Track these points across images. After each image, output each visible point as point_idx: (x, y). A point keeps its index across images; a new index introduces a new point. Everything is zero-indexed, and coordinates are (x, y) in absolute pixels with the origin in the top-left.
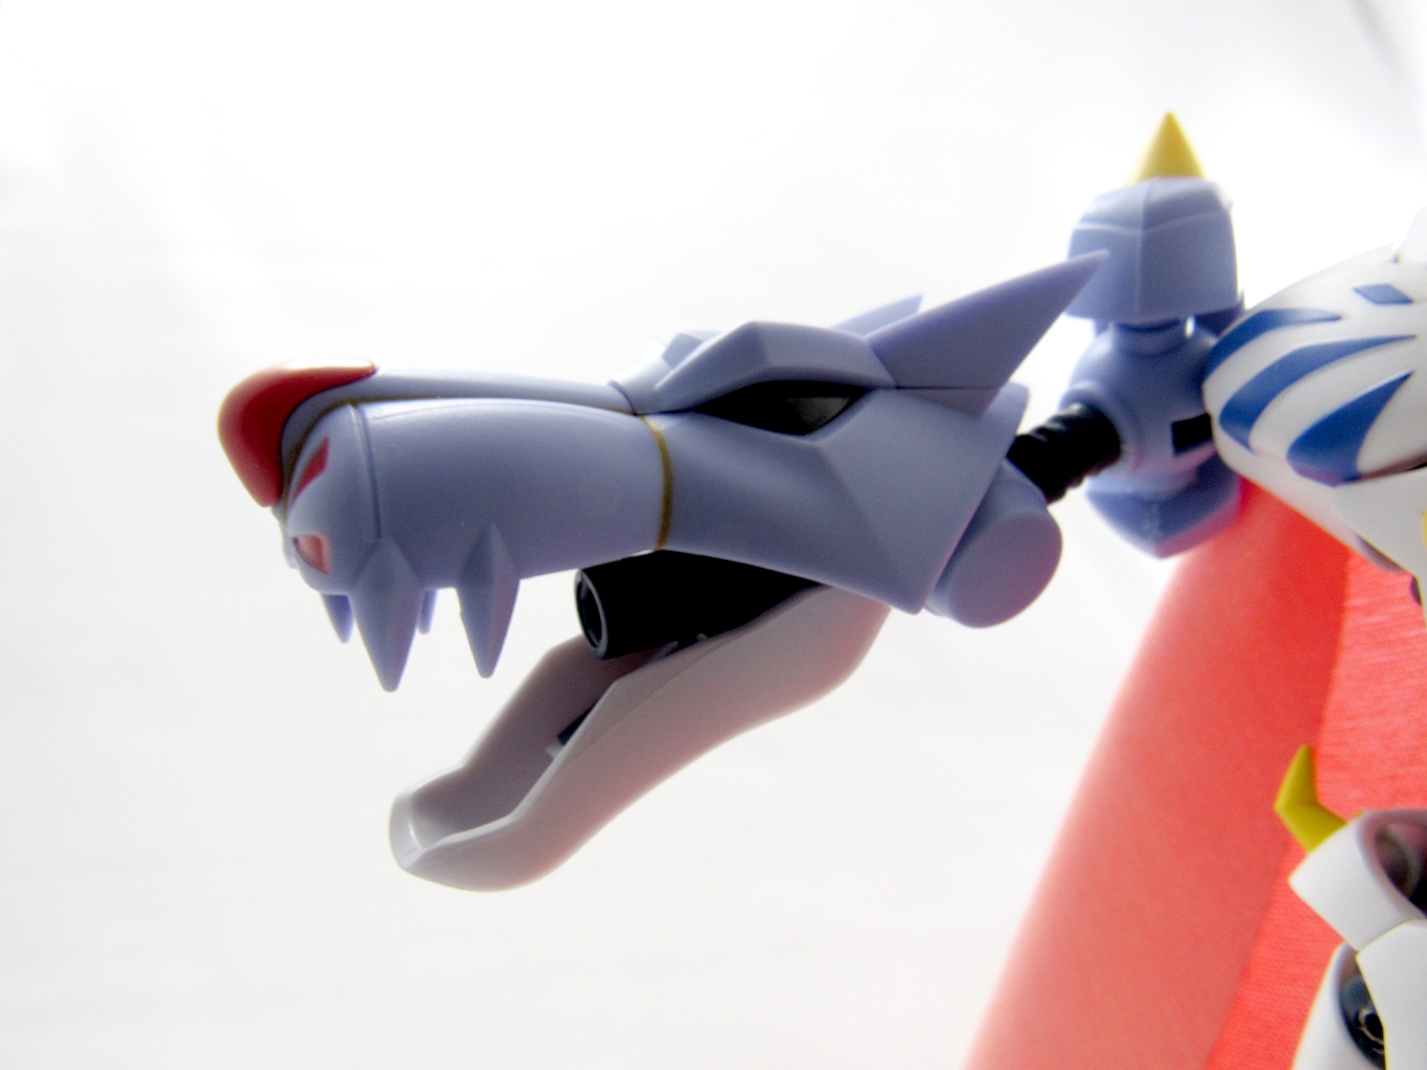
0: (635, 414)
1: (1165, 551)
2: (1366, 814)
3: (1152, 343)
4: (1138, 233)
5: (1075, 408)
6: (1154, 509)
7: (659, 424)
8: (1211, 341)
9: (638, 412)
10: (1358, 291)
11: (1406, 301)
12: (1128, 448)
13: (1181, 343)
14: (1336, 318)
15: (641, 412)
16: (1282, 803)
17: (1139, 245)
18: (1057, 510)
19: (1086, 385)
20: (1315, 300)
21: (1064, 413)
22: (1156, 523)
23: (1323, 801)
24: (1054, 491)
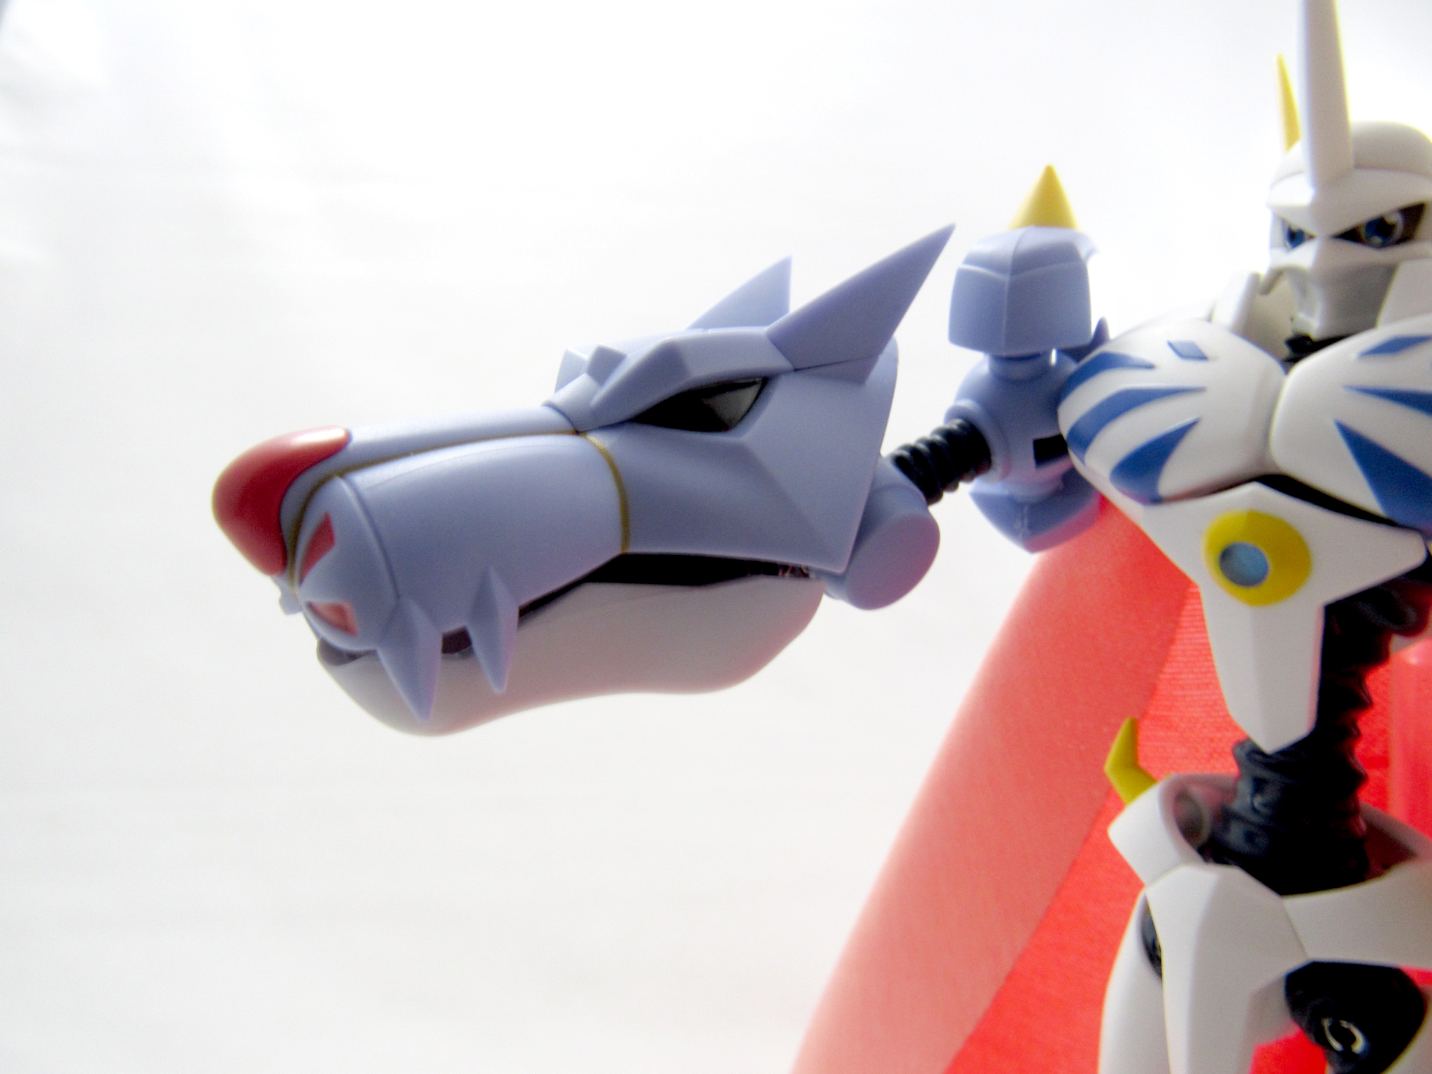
0: (577, 432)
1: (1032, 547)
2: (1173, 775)
3: (1020, 371)
4: (1005, 278)
5: (954, 425)
6: (1026, 509)
7: (598, 440)
8: (1072, 367)
9: (580, 430)
10: (1170, 345)
11: (1202, 357)
12: (997, 459)
13: (1046, 370)
14: (1150, 367)
15: (584, 429)
16: (1109, 766)
17: (1006, 289)
18: (935, 510)
19: (967, 404)
20: (1138, 349)
21: (948, 426)
22: (1026, 521)
23: (1143, 764)
24: (933, 495)
